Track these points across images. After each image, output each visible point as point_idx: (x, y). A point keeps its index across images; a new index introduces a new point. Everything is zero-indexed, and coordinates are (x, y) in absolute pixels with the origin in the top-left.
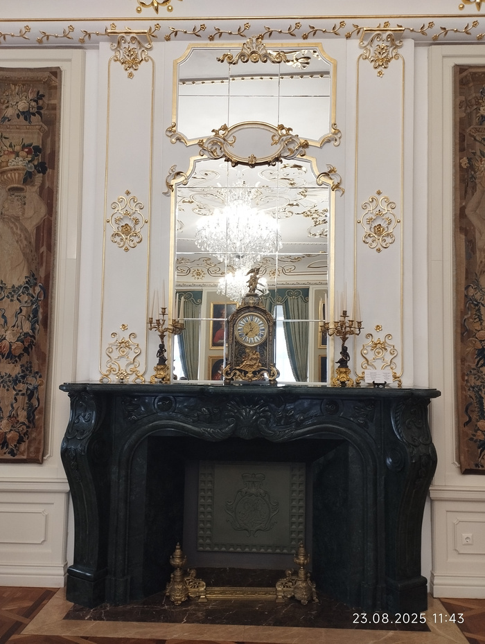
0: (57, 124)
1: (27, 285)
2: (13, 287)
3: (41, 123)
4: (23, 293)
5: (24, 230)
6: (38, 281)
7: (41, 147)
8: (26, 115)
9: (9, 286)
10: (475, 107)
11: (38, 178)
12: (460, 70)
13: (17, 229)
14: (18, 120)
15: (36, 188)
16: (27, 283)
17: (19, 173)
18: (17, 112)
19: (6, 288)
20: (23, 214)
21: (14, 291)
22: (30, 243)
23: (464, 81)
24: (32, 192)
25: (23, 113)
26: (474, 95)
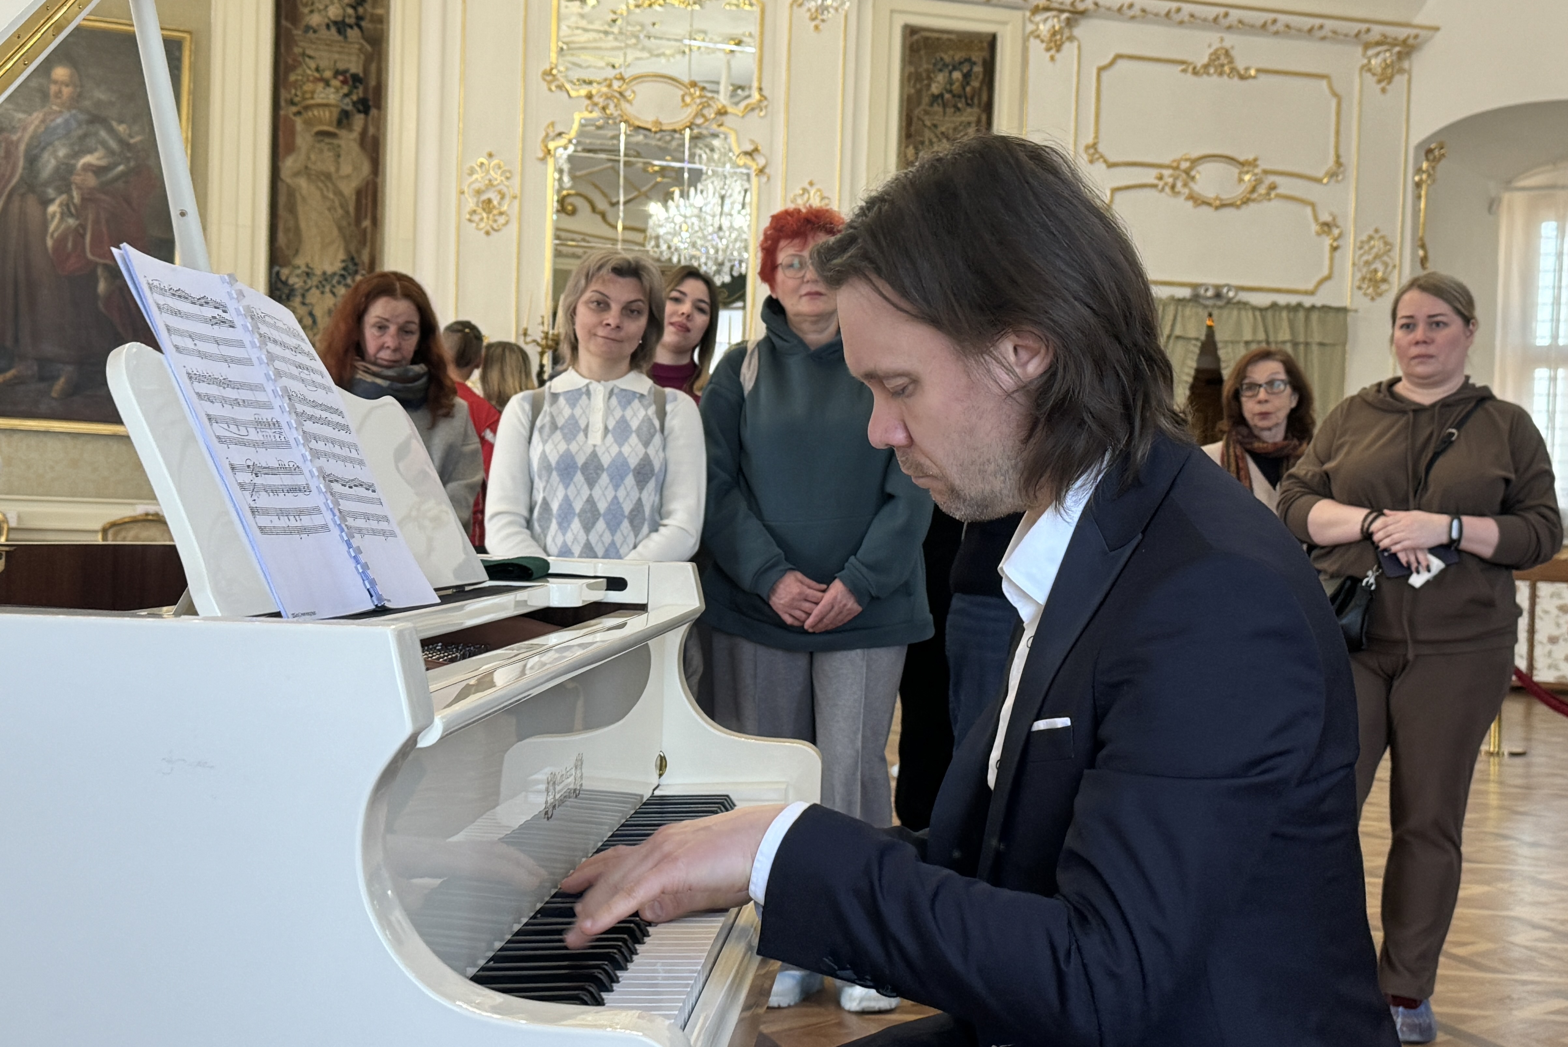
0: (384, 45)
1: (343, 272)
2: (324, 273)
3: (362, 41)
4: (339, 283)
5: (339, 193)
6: (360, 268)
7: (361, 75)
8: (341, 26)
9: (318, 272)
10: (926, 82)
11: (359, 120)
12: (910, 31)
13: (328, 190)
14: (328, 33)
15: (355, 135)
16: (345, 269)
17: (331, 112)
18: (326, 20)
19: (314, 274)
20: (338, 170)
21: (326, 280)
22: (347, 212)
23: (915, 47)
24: (349, 140)
25: (335, 23)
26: (925, 66)
